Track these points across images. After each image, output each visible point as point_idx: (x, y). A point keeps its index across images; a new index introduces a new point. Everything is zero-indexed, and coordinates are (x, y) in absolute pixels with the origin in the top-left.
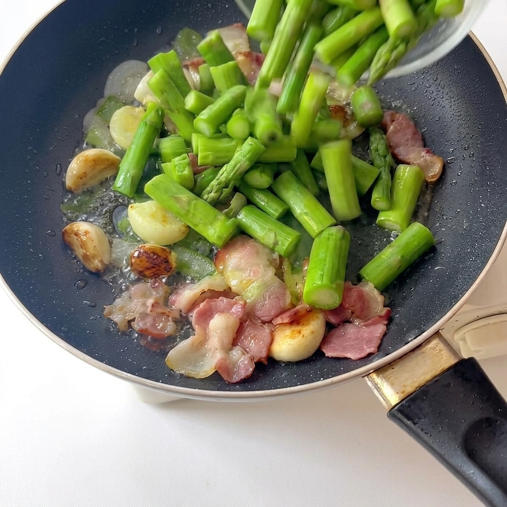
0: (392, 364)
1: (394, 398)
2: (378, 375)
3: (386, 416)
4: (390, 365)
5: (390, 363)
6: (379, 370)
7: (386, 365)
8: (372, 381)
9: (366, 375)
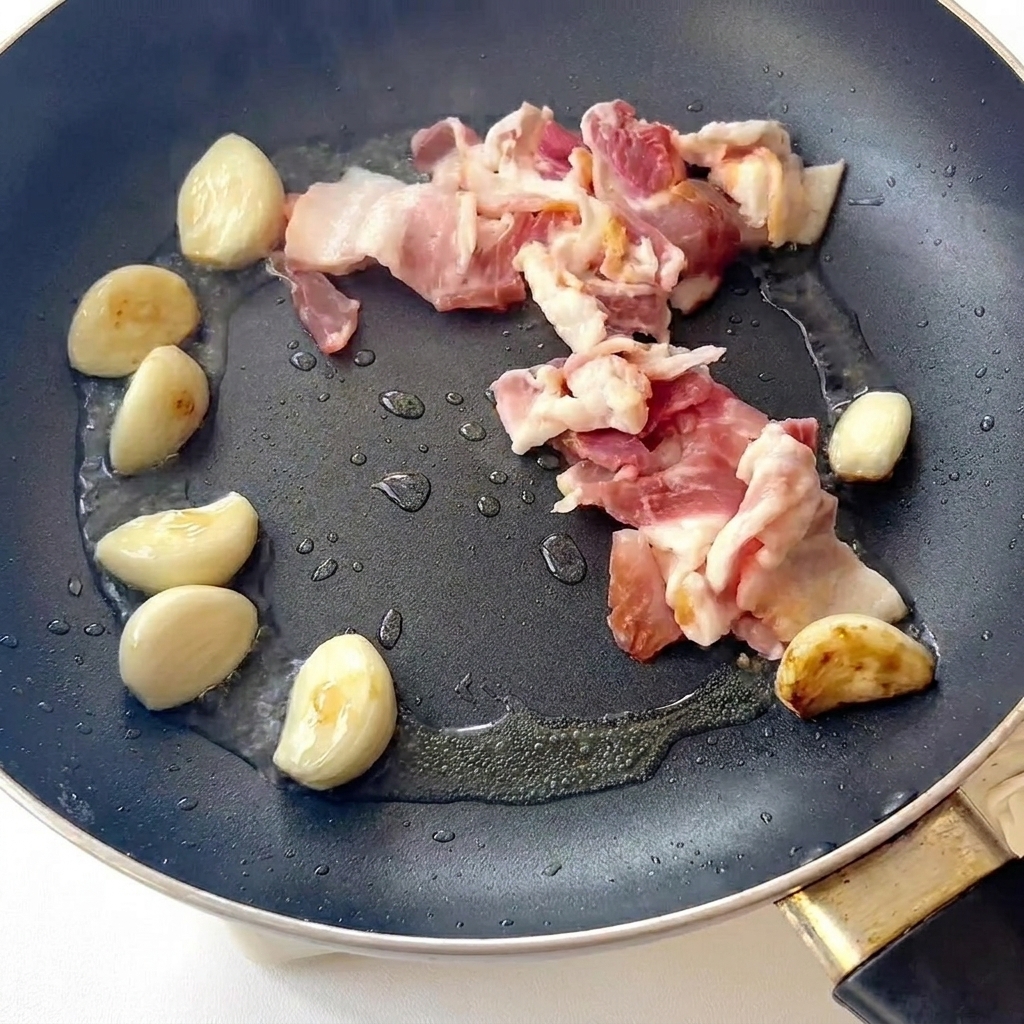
0: (843, 871)
1: (848, 955)
2: (813, 899)
3: (831, 996)
4: (838, 873)
5: (838, 871)
6: (814, 886)
7: (832, 874)
8: (798, 913)
9: (784, 899)
